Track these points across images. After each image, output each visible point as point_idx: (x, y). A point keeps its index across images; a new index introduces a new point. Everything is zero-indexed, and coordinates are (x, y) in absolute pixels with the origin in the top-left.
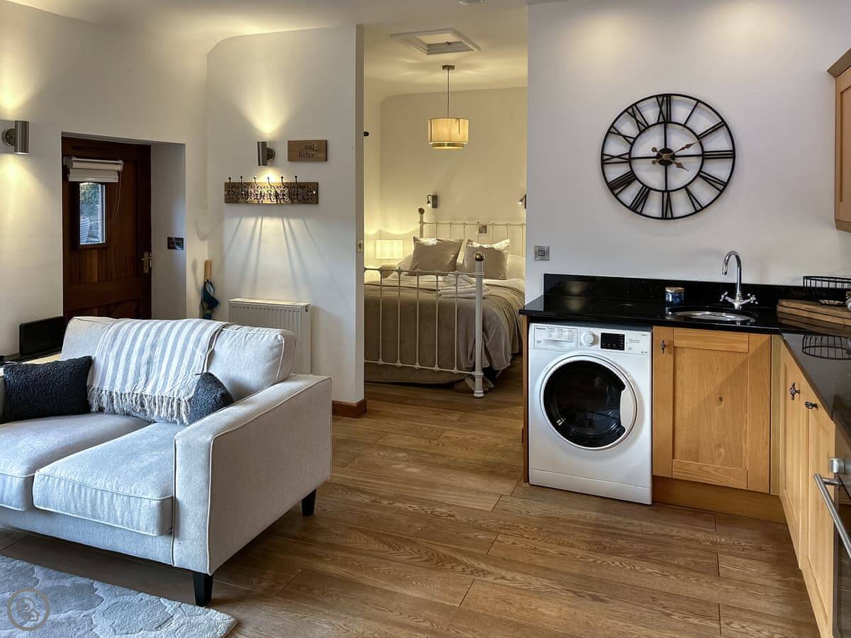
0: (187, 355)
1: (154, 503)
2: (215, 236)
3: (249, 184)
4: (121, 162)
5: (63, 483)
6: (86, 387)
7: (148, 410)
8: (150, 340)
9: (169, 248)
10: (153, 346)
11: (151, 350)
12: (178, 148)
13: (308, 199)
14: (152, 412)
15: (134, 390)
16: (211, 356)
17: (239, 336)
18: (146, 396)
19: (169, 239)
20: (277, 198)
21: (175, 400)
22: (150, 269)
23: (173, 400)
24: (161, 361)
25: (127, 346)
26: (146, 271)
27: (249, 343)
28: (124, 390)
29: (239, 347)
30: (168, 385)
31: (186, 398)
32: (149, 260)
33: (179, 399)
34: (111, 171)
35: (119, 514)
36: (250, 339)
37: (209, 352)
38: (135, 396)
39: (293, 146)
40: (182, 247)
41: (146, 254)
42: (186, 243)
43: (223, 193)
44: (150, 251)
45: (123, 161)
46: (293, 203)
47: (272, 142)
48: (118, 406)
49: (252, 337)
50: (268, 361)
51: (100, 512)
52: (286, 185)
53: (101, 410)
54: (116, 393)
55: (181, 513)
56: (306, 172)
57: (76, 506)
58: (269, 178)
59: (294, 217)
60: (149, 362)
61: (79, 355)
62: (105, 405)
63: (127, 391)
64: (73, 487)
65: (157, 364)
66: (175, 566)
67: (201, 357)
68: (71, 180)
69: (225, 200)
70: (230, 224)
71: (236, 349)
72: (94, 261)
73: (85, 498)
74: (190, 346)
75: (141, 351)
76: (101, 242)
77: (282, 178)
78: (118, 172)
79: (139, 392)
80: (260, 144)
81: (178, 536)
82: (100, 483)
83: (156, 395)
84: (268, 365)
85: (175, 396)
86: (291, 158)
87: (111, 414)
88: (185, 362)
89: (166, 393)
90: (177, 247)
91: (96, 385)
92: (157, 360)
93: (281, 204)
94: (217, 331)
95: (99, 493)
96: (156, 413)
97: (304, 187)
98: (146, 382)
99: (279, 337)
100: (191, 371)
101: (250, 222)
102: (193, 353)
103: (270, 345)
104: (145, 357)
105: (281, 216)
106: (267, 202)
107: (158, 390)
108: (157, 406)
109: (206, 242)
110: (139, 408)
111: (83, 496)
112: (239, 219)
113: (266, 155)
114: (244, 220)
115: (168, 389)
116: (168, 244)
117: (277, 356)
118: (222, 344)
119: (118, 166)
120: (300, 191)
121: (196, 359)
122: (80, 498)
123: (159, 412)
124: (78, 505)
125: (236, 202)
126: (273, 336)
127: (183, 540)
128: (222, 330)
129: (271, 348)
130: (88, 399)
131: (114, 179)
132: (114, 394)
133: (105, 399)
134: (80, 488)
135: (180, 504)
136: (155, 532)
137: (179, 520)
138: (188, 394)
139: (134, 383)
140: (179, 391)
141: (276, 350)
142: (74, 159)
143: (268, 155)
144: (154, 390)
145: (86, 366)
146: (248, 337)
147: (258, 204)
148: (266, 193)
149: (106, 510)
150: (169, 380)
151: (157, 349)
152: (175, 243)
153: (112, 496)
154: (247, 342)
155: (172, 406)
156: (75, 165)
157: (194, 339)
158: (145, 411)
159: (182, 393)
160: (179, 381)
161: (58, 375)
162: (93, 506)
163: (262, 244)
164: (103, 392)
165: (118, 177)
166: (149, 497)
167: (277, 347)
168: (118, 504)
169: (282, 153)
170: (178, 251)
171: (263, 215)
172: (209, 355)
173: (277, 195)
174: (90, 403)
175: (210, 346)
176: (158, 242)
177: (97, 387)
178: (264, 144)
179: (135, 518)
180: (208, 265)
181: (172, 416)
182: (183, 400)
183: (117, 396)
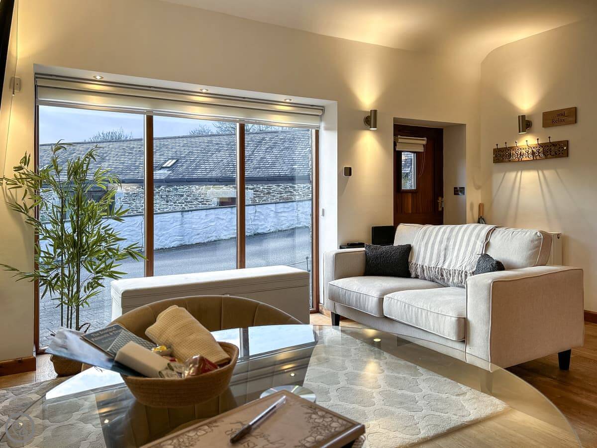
0: (471, 244)
1: (454, 319)
2: (486, 185)
3: (511, 148)
4: (425, 139)
5: (399, 303)
6: (408, 262)
7: (446, 278)
8: (446, 236)
9: (455, 194)
10: (449, 239)
11: (447, 241)
12: (461, 127)
13: (559, 154)
14: (448, 280)
15: (437, 265)
16: (487, 245)
17: (507, 233)
18: (444, 269)
19: (455, 188)
20: (533, 156)
21: (464, 272)
22: (443, 208)
23: (462, 272)
24: (453, 249)
25: (432, 239)
26: (440, 209)
27: (515, 237)
28: (431, 265)
29: (508, 240)
30: (459, 263)
31: (471, 271)
32: (442, 202)
33: (466, 272)
34: (420, 144)
35: (431, 324)
36: (515, 235)
37: (486, 243)
38: (437, 269)
39: (546, 115)
40: (464, 194)
41: (440, 198)
42: (467, 191)
43: (492, 156)
44: (442, 197)
45: (427, 138)
46: (546, 157)
47: (530, 116)
48: (427, 274)
49: (517, 233)
50: (530, 250)
51: (420, 322)
52: (541, 145)
53: (417, 277)
54: (426, 266)
55: (471, 328)
56: (558, 134)
57: (407, 317)
58: (528, 142)
59: (548, 168)
60: (446, 249)
61: (404, 243)
62: (419, 274)
63: (432, 266)
64: (405, 305)
65: (451, 250)
66: (467, 362)
67: (480, 246)
68: (397, 150)
69: (494, 160)
70: (497, 177)
71: (506, 241)
72: (409, 200)
73: (412, 313)
74: (473, 239)
75: (441, 242)
76: (413, 188)
77: (538, 139)
78: (424, 145)
79: (440, 266)
80: (521, 118)
81: (469, 343)
82: (420, 305)
83: (451, 269)
84: (530, 252)
85: (463, 270)
86: (546, 125)
87: (423, 279)
88: (470, 249)
89: (457, 267)
90: (460, 193)
91: (414, 261)
92: (451, 247)
93: (536, 159)
94: (492, 229)
95: (420, 310)
96: (451, 280)
97: (556, 145)
98: (444, 261)
99: (538, 234)
100: (474, 254)
101: (512, 175)
102: (475, 243)
103: (531, 239)
104: (443, 246)
105: (536, 169)
106: (525, 159)
107: (452, 266)
108: (452, 276)
109: (480, 191)
110: (440, 277)
111: (410, 312)
112: (504, 173)
113: (526, 124)
114: (507, 174)
115: (458, 265)
116: (455, 192)
117: (538, 247)
118: (495, 238)
119: (424, 141)
120: (553, 148)
121: (477, 247)
122: (409, 311)
123: (453, 280)
124: (408, 317)
125: (502, 161)
126: (534, 233)
127: (473, 346)
128: (494, 229)
129: (532, 241)
130: (410, 269)
131: (421, 149)
132: (425, 267)
133: (419, 270)
134: (409, 307)
135: (470, 323)
136: (454, 338)
137: (469, 334)
138: (472, 269)
139: (437, 262)
140: (466, 267)
141: (536, 242)
142: (399, 137)
143: (527, 125)
144: (449, 265)
145: (408, 249)
146: (514, 234)
147: (519, 161)
148: (524, 153)
149: (424, 321)
150: (459, 259)
151: (451, 240)
152: (459, 191)
153: (427, 313)
154: (514, 237)
155: (461, 276)
156: (400, 140)
157: (476, 234)
158: (444, 279)
159: (468, 269)
160: (466, 260)
161: (393, 252)
162: (417, 318)
163: (521, 190)
164: (418, 265)
165: (423, 148)
166: (450, 315)
167: (537, 240)
168: (431, 318)
169: (538, 122)
170: (461, 196)
171: (522, 169)
172: (486, 245)
173: (533, 153)
174: (411, 272)
175: (486, 239)
176: (448, 191)
177: (414, 262)
178: (523, 117)
179: (442, 327)
180: (481, 206)
181: (461, 283)
182: (468, 272)
183: (426, 269)
